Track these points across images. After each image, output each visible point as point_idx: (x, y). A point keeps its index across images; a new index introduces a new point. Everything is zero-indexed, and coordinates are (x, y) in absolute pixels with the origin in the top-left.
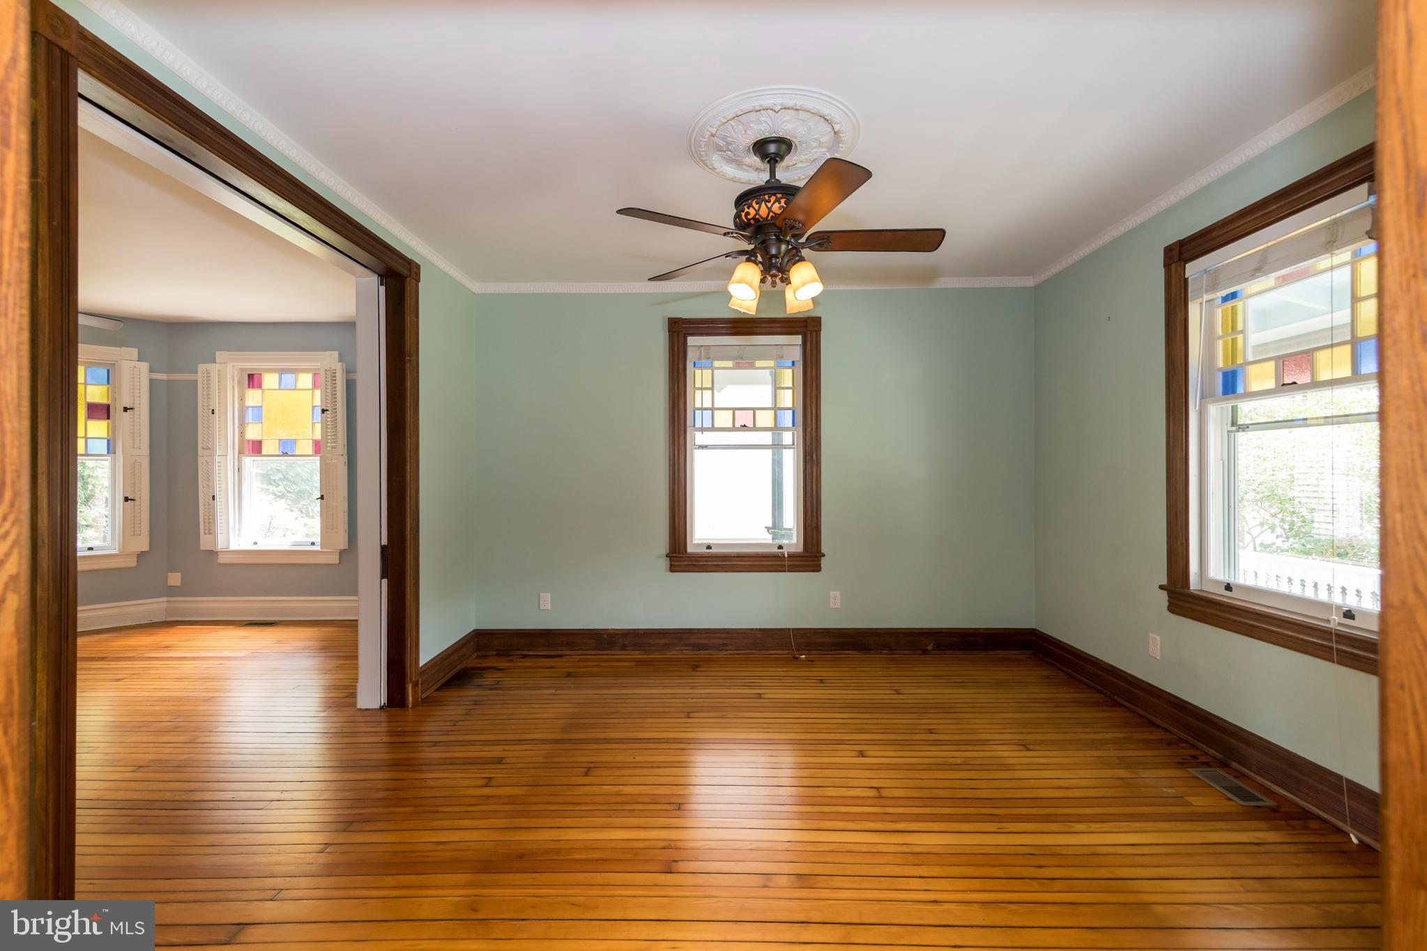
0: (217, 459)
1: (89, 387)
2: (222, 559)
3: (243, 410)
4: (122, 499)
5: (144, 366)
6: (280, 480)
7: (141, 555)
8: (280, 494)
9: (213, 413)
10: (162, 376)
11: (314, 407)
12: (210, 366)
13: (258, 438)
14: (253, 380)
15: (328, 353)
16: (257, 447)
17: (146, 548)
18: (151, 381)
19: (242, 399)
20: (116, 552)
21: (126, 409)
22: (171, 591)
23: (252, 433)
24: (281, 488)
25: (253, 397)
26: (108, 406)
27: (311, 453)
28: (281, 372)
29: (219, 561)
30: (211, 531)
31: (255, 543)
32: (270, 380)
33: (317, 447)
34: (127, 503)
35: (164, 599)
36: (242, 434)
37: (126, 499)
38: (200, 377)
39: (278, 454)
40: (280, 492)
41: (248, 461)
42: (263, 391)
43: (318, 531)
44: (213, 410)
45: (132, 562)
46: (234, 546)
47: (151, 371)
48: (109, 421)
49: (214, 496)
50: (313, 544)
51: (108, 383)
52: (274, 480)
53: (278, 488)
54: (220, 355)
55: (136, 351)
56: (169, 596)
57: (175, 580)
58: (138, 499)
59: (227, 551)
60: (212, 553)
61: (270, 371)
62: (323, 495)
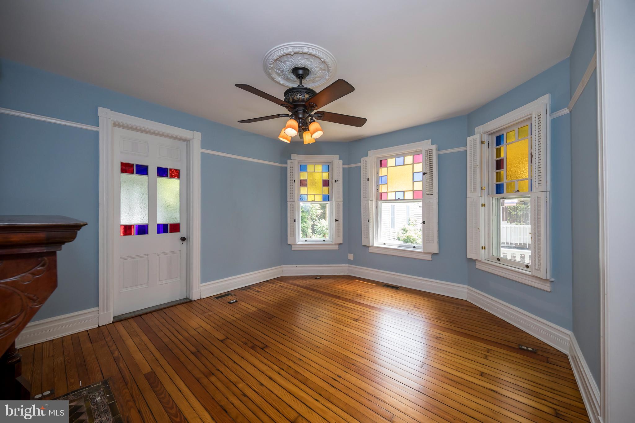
0: (370, 202)
1: (323, 173)
2: (371, 250)
3: (378, 178)
4: (335, 220)
5: (341, 162)
7: (340, 244)
9: (368, 180)
10: (346, 166)
11: (418, 172)
12: (366, 158)
13: (384, 191)
14: (382, 163)
15: (425, 141)
17: (341, 241)
18: (343, 168)
19: (378, 173)
20: (331, 242)
21: (336, 181)
22: (350, 262)
23: (382, 189)
25: (383, 171)
26: (329, 181)
28: (396, 157)
30: (368, 237)
31: (385, 244)
32: (391, 162)
34: (336, 222)
35: (347, 265)
36: (378, 190)
37: (336, 220)
38: (362, 164)
41: (379, 203)
42: (387, 168)
44: (368, 179)
45: (337, 247)
46: (376, 244)
47: (343, 164)
48: (328, 187)
49: (368, 220)
51: (329, 171)
54: (370, 153)
55: (338, 156)
56: (349, 264)
57: (351, 257)
58: (339, 221)
59: (373, 247)
60: (367, 247)
61: (391, 157)
62: (424, 221)
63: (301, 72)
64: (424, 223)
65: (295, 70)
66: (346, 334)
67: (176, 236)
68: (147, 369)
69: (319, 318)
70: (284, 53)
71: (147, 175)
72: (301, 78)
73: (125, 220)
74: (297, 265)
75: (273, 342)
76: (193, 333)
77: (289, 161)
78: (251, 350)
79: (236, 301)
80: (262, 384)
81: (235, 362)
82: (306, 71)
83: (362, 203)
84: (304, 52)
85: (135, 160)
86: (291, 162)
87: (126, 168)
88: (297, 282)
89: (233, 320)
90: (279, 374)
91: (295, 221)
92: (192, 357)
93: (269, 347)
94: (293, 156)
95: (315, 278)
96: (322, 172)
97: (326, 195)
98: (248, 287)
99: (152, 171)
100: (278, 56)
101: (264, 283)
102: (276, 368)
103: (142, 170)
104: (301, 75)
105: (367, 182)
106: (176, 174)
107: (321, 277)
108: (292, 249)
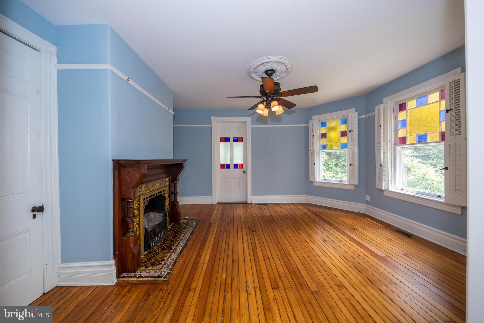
0: (382, 148)
2: (386, 194)
3: (396, 122)
5: (356, 114)
6: (435, 157)
7: (356, 186)
8: (434, 164)
9: (381, 127)
10: (364, 116)
11: (440, 112)
12: (381, 106)
13: (404, 136)
14: (402, 107)
16: (403, 141)
17: (357, 183)
18: (359, 119)
19: (396, 118)
20: (348, 183)
21: (350, 131)
22: (367, 202)
23: (401, 133)
24: (435, 161)
25: (402, 116)
26: (346, 132)
27: (438, 140)
28: (418, 98)
29: (385, 195)
30: (380, 181)
31: (402, 189)
32: (411, 104)
33: (443, 136)
34: (350, 166)
36: (396, 135)
37: (350, 165)
38: (376, 113)
39: (416, 143)
40: (434, 163)
41: (399, 148)
42: (408, 111)
43: (443, 189)
44: (381, 125)
45: (353, 188)
46: (391, 189)
47: (359, 115)
48: (346, 137)
49: (381, 165)
50: (439, 197)
52: (432, 158)
53: (433, 161)
54: (385, 100)
55: (354, 109)
56: (366, 204)
57: (368, 198)
58: (354, 165)
59: (388, 191)
60: (382, 191)
61: (411, 99)
62: (447, 167)
63: (270, 72)
64: (446, 168)
65: (266, 72)
66: (305, 244)
67: (242, 170)
68: (212, 221)
69: (300, 231)
70: (259, 64)
71: (229, 141)
72: (270, 76)
73: (222, 162)
74: (317, 196)
75: (261, 231)
76: (235, 215)
77: (310, 122)
78: (248, 230)
79: (265, 209)
80: (238, 243)
81: (237, 231)
82: (273, 71)
83: (376, 148)
84: (270, 61)
85: (225, 136)
86: (312, 122)
87: (222, 140)
88: (312, 209)
89: (254, 216)
90: (248, 243)
91: (314, 165)
92: (226, 223)
93: (256, 232)
94: (314, 117)
95: (329, 209)
96: (340, 125)
97: (345, 144)
98: (278, 204)
99: (232, 140)
100: (255, 66)
101: (290, 204)
102: (249, 241)
103: (228, 140)
104: (270, 74)
105: (380, 128)
106: (241, 140)
107: (335, 209)
108: (313, 185)
